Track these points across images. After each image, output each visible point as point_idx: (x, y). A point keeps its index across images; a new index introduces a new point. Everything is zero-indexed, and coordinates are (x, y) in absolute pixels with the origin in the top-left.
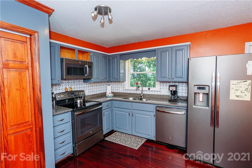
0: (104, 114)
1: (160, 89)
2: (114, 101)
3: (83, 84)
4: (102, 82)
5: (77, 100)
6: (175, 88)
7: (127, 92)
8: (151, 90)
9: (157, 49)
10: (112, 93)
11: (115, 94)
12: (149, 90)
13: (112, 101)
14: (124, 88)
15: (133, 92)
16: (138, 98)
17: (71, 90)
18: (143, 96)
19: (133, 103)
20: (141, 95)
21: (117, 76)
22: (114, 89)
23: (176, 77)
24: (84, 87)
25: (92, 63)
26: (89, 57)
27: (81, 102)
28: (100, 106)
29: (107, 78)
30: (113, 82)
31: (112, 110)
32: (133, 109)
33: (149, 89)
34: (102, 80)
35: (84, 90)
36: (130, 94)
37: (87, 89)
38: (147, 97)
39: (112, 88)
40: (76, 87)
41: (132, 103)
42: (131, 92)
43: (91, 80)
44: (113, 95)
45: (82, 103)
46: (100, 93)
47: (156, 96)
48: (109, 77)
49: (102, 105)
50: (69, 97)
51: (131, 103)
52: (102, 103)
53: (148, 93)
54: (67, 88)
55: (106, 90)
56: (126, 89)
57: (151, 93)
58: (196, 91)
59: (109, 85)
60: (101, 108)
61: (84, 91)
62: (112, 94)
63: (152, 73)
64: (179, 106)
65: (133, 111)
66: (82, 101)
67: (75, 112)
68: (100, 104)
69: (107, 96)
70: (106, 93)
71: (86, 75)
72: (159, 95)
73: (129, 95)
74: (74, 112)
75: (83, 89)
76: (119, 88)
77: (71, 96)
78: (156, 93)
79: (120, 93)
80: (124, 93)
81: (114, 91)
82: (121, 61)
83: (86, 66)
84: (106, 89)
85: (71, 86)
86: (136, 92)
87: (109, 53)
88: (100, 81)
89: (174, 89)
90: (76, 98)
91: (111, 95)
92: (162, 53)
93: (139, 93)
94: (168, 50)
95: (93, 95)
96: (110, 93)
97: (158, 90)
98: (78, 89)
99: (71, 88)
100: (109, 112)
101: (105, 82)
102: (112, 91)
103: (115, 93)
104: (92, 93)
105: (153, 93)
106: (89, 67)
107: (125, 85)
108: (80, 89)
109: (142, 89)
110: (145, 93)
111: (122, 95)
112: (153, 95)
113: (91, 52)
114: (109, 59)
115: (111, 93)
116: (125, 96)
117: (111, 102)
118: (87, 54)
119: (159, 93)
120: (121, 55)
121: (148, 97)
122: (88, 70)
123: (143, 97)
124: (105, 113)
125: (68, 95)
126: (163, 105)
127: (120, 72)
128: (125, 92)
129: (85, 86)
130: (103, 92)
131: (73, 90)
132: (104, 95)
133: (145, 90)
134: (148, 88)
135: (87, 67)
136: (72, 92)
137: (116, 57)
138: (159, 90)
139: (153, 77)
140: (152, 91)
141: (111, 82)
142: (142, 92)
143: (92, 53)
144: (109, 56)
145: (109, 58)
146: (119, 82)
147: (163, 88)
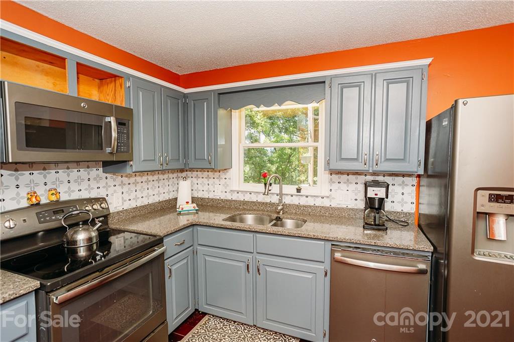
0: (170, 269)
1: (331, 190)
2: (199, 228)
3: (101, 179)
4: (163, 172)
5: (76, 232)
6: (384, 190)
7: (235, 197)
8: (303, 192)
9: (332, 77)
10: (194, 200)
11: (203, 204)
12: (297, 192)
13: (195, 227)
14: (226, 185)
15: (254, 198)
16: (270, 216)
17: (54, 198)
18: (281, 212)
19: (258, 235)
20: (279, 209)
21: (209, 155)
22: (198, 190)
23: (387, 160)
24: (107, 187)
25: (129, 112)
26: (121, 93)
27: (90, 239)
28: (158, 251)
29: (179, 159)
30: (197, 169)
31: (195, 253)
32: (257, 253)
33: (299, 190)
34: (165, 165)
35: (107, 196)
36: (245, 203)
37: (115, 191)
38: (294, 211)
39: (192, 186)
40: (74, 186)
41: (255, 234)
42: (247, 198)
43: (128, 167)
44: (197, 208)
45: (95, 241)
46: (160, 202)
47: (319, 209)
48: (186, 156)
49: (163, 246)
50: (42, 225)
51: (252, 235)
52: (163, 238)
53: (295, 201)
54: (39, 194)
55: (177, 191)
56: (234, 189)
57: (303, 201)
58: (483, 206)
59: (185, 178)
60: (162, 254)
61: (104, 199)
62: (195, 205)
63: (273, 148)
64: (408, 249)
65: (259, 257)
66: (94, 234)
67: (52, 291)
68: (158, 241)
69: (180, 210)
70: (176, 199)
71: (109, 150)
72: (328, 207)
73: (241, 207)
74: (47, 293)
75: (101, 193)
76: (214, 187)
77: (54, 220)
78: (319, 202)
79: (216, 200)
80: (227, 200)
81: (200, 195)
82: (221, 112)
83: (107, 119)
84: (175, 189)
85: (54, 187)
86: (261, 198)
87: (186, 88)
88: (159, 167)
89: (381, 192)
90: (71, 226)
91: (192, 207)
92: (344, 90)
93: (269, 201)
94: (364, 82)
95: (136, 208)
96: (187, 203)
97: (323, 195)
98: (85, 195)
99: (54, 192)
100: (185, 261)
101: (173, 171)
102: (192, 194)
103: (202, 199)
104: (133, 204)
105: (311, 202)
106: (120, 124)
107: (230, 179)
108: (94, 194)
109: (281, 189)
110: (287, 200)
111: (223, 207)
112: (310, 206)
113: (129, 76)
114: (185, 105)
115: (190, 202)
116: (229, 208)
117: (193, 230)
118: (113, 84)
119: (326, 203)
120: (221, 94)
121: (296, 213)
122: (114, 134)
123: (283, 213)
124: (173, 268)
125: (39, 219)
126: (356, 243)
127: (219, 143)
128: (229, 197)
129: (111, 182)
130: (167, 197)
131: (64, 197)
132: (169, 206)
133: (287, 195)
134: (297, 189)
135: (110, 122)
136: (58, 208)
137: (207, 99)
138: (327, 193)
139: (275, 155)
140: (307, 197)
141: (192, 170)
142: (280, 201)
143: (131, 79)
144: (185, 96)
145: (185, 101)
146: (213, 170)
147: (339, 188)
